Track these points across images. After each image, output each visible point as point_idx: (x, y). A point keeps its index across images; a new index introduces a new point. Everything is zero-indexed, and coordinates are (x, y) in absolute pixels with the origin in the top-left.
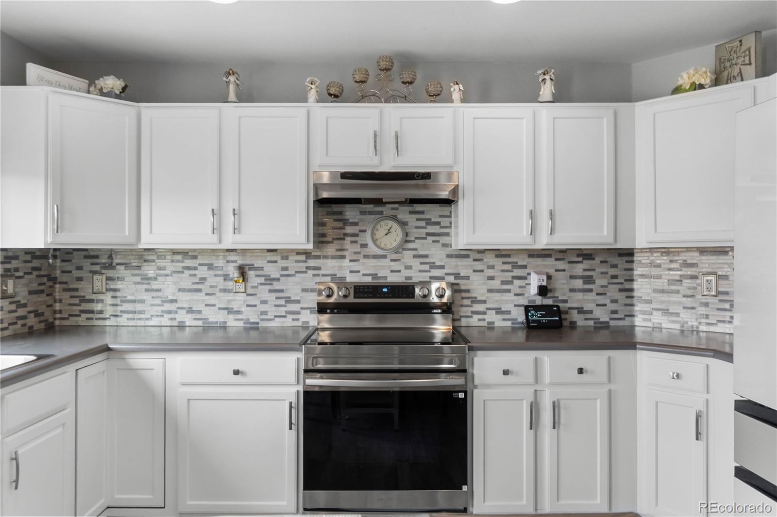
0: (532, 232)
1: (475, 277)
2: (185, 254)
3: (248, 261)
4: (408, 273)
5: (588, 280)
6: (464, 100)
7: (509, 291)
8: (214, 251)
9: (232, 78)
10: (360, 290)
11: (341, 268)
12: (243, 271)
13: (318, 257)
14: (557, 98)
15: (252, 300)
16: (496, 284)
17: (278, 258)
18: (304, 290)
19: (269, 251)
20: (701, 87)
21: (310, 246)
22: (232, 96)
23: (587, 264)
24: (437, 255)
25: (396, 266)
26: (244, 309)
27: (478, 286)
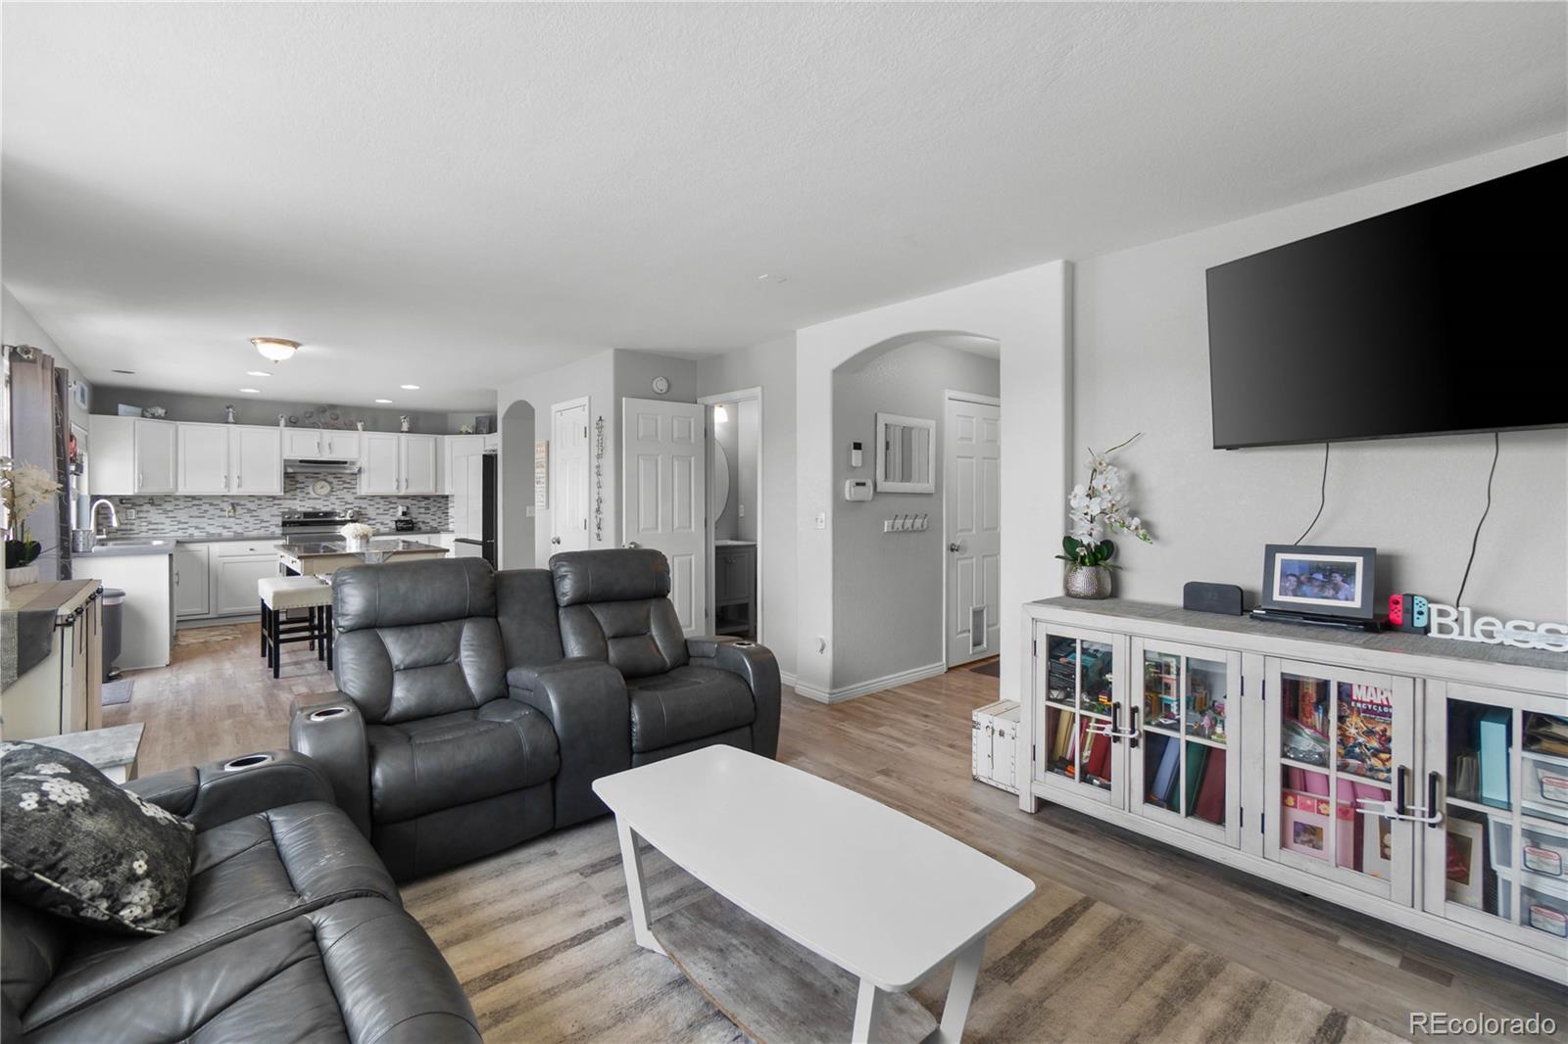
0: (398, 488)
1: (369, 508)
2: (194, 498)
3: (236, 501)
4: (333, 506)
5: (427, 509)
7: (388, 514)
8: (218, 496)
9: (231, 410)
10: (306, 515)
11: (294, 505)
12: (233, 507)
13: (285, 499)
14: (410, 431)
15: (238, 521)
16: (381, 511)
17: (255, 500)
18: (272, 516)
19: (252, 496)
20: (470, 433)
21: (282, 494)
22: (231, 419)
23: (427, 502)
24: (349, 497)
25: (326, 503)
26: (233, 525)
27: (371, 512)
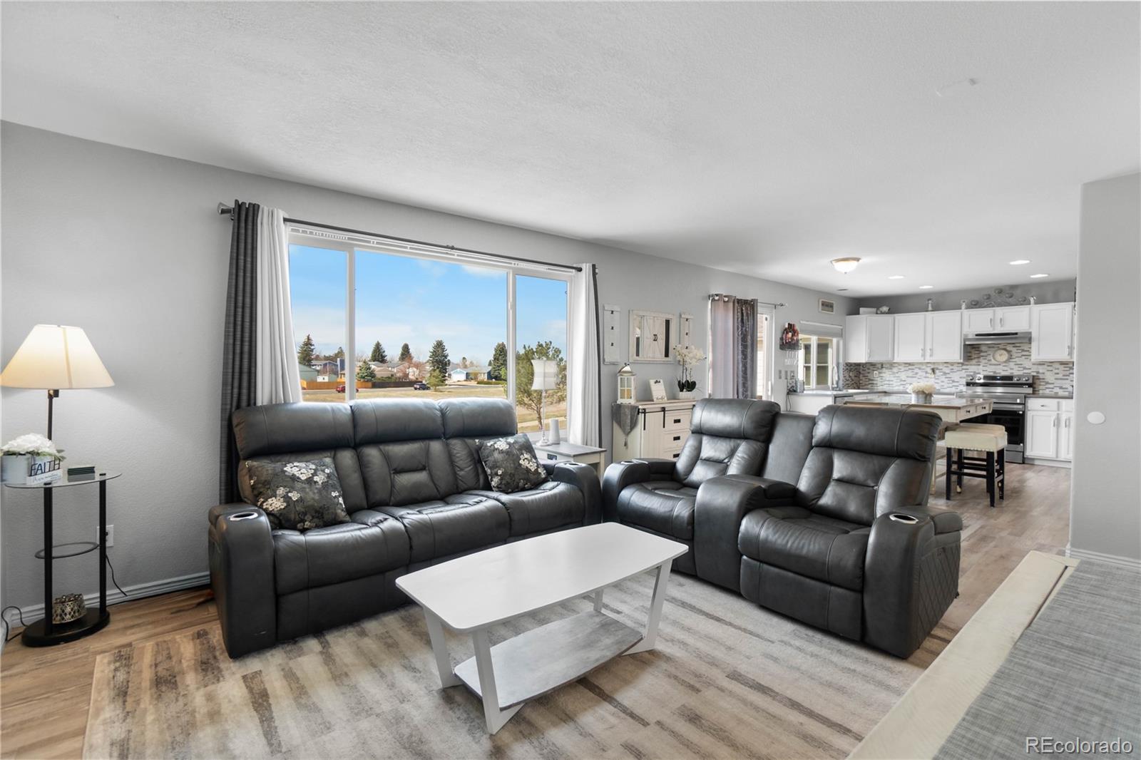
1: (1049, 373)
2: (910, 364)
3: (936, 366)
4: (1012, 371)
6: (1036, 303)
7: (1067, 379)
8: (921, 363)
9: (930, 302)
11: (978, 369)
12: (933, 370)
13: (967, 365)
15: (937, 381)
16: (1060, 376)
17: (949, 365)
18: (960, 377)
19: (946, 363)
21: (962, 361)
22: (930, 308)
24: (1027, 364)
25: (1005, 368)
27: (1049, 377)
